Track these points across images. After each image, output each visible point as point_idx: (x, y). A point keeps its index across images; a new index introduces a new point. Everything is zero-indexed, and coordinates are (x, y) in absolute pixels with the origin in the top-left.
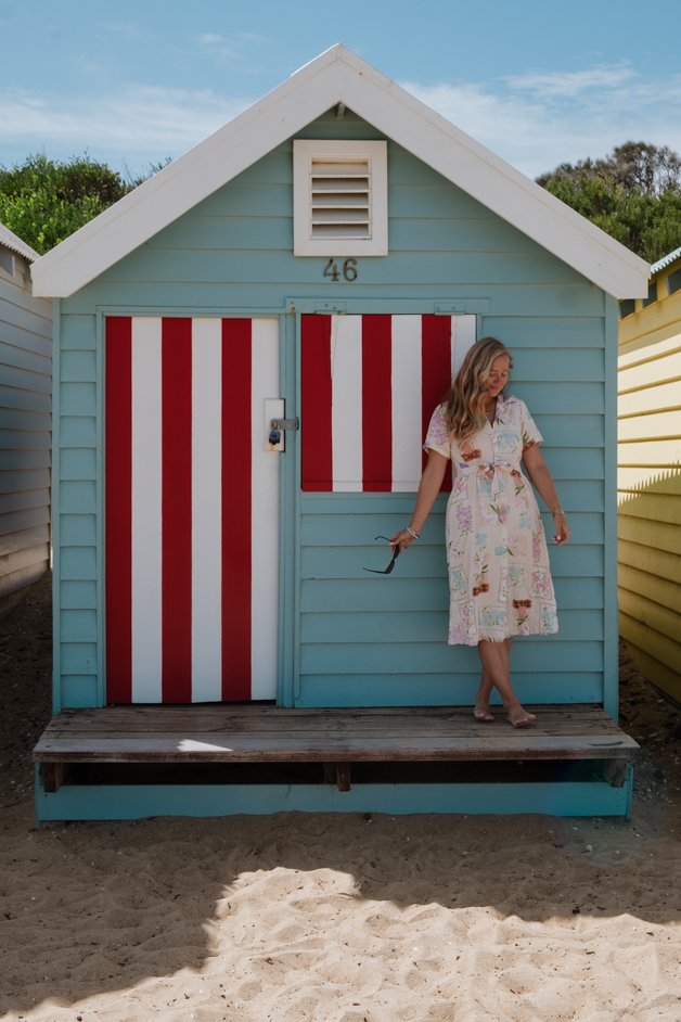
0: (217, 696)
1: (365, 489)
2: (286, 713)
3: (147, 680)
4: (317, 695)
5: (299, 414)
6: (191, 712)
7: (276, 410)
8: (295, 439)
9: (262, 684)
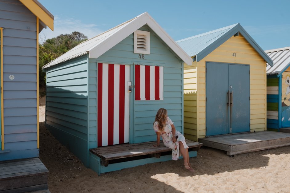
0: (118, 143)
1: (146, 100)
2: (131, 145)
3: (105, 142)
4: (137, 141)
5: (134, 85)
6: (113, 147)
7: (129, 84)
8: (134, 90)
9: (126, 140)
